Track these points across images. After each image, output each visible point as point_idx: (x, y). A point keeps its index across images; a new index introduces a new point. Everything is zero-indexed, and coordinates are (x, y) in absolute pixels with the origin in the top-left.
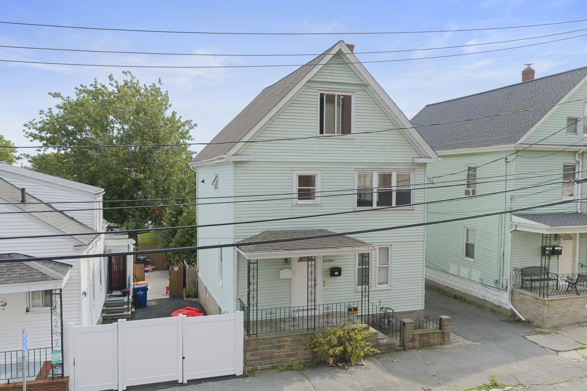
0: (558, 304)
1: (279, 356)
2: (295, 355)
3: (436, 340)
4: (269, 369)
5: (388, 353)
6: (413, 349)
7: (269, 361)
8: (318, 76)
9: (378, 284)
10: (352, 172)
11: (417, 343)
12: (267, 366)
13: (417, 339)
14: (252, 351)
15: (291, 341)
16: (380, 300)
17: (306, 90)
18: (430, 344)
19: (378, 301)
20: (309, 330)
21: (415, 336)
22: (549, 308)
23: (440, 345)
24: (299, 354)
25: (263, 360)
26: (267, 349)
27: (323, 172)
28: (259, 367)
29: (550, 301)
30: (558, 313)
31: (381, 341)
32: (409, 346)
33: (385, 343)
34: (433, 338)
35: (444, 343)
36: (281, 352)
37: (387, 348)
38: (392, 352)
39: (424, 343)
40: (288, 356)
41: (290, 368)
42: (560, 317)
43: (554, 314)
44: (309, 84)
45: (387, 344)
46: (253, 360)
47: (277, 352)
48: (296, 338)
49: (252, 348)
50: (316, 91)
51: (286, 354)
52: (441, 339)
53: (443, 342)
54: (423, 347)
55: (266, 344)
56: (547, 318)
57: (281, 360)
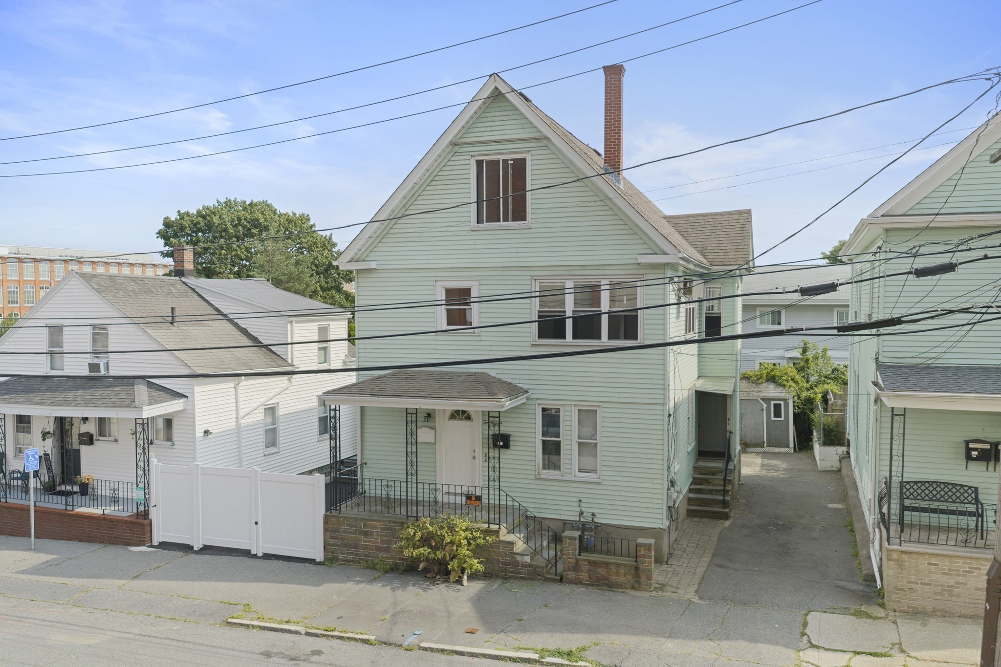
0: (929, 564)
1: (366, 547)
2: (388, 550)
3: (621, 579)
4: (353, 561)
5: (532, 580)
6: (576, 584)
7: (354, 551)
8: (470, 135)
9: (579, 472)
10: (528, 282)
11: (584, 576)
12: (351, 557)
13: (585, 568)
14: (332, 532)
15: (381, 528)
16: (580, 499)
17: (453, 158)
18: (611, 582)
19: (577, 499)
20: (409, 518)
21: (580, 562)
22: (902, 569)
23: (631, 588)
24: (393, 550)
25: (345, 547)
26: (350, 533)
27: (482, 282)
28: (341, 557)
29: (902, 552)
30: (930, 585)
31: (519, 558)
32: (570, 577)
33: (526, 562)
34: (618, 574)
35: (639, 587)
36: (369, 542)
37: (530, 571)
38: (539, 580)
39: (598, 579)
40: (379, 549)
41: (373, 567)
42: (936, 593)
43: (917, 583)
44: (457, 148)
45: (530, 565)
46: (333, 545)
47: (363, 541)
48: (387, 525)
49: (332, 528)
50: (468, 157)
51: (375, 546)
52: (633, 578)
53: (637, 586)
54: (597, 586)
55: (348, 525)
56: (894, 589)
57: (369, 553)
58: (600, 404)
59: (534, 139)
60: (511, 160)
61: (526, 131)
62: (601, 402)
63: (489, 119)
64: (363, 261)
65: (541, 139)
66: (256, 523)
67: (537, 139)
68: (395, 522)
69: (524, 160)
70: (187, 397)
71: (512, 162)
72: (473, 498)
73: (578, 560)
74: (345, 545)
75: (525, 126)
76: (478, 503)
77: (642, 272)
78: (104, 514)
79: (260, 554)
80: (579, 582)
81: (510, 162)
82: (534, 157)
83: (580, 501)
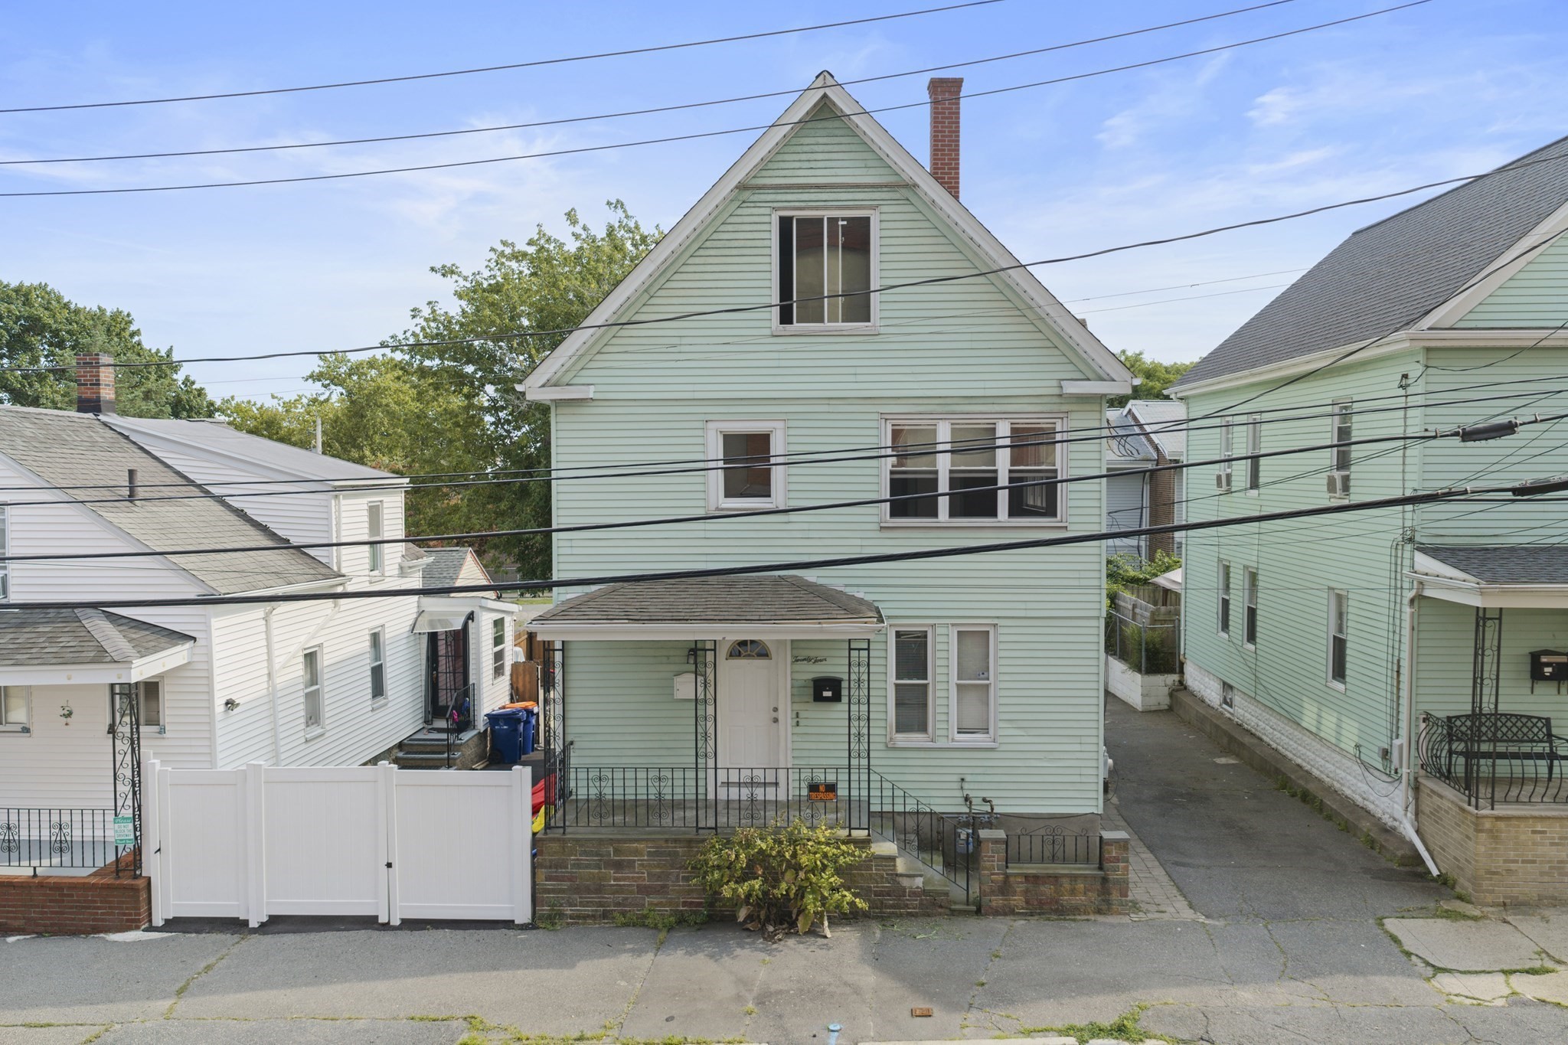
0: (1534, 832)
1: (620, 889)
2: (662, 890)
3: (1080, 899)
4: (593, 917)
5: (929, 916)
6: (1005, 914)
7: (594, 898)
8: (770, 173)
9: (959, 733)
10: (874, 424)
11: (1018, 900)
12: (589, 910)
13: (1020, 888)
14: (550, 867)
15: (650, 854)
16: (963, 776)
17: (739, 211)
18: (1062, 906)
19: (956, 778)
20: (700, 831)
21: (1012, 879)
22: (1497, 843)
23: (1094, 913)
24: (673, 890)
25: (578, 893)
26: (587, 867)
27: (791, 424)
28: (568, 911)
29: (1498, 818)
30: (1534, 862)
31: (905, 882)
32: (994, 904)
33: (918, 887)
34: (1073, 892)
35: (1109, 909)
36: (624, 879)
37: (925, 902)
38: (940, 914)
39: (1041, 903)
40: (644, 890)
41: (640, 923)
42: (1542, 874)
43: (1516, 862)
44: (746, 195)
45: (924, 892)
46: (553, 891)
47: (612, 875)
48: (662, 847)
49: (551, 861)
50: (767, 211)
51: (638, 886)
52: (1098, 895)
53: (1104, 907)
54: (1039, 914)
55: (585, 853)
56: (1486, 873)
57: (627, 899)
58: (995, 621)
59: (886, 186)
60: (843, 219)
61: (872, 171)
62: (998, 617)
63: (806, 149)
64: (567, 385)
65: (899, 186)
66: (389, 865)
67: (891, 187)
68: (675, 841)
69: (868, 219)
70: (194, 639)
71: (845, 223)
72: (822, 788)
73: (1007, 876)
74: (577, 890)
75: (870, 163)
76: (831, 795)
77: (1065, 408)
78: (35, 875)
79: (395, 922)
80: (1009, 912)
81: (840, 223)
82: (884, 217)
83: (963, 780)
